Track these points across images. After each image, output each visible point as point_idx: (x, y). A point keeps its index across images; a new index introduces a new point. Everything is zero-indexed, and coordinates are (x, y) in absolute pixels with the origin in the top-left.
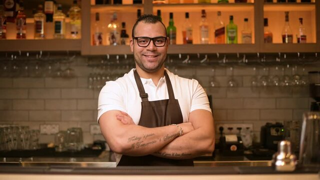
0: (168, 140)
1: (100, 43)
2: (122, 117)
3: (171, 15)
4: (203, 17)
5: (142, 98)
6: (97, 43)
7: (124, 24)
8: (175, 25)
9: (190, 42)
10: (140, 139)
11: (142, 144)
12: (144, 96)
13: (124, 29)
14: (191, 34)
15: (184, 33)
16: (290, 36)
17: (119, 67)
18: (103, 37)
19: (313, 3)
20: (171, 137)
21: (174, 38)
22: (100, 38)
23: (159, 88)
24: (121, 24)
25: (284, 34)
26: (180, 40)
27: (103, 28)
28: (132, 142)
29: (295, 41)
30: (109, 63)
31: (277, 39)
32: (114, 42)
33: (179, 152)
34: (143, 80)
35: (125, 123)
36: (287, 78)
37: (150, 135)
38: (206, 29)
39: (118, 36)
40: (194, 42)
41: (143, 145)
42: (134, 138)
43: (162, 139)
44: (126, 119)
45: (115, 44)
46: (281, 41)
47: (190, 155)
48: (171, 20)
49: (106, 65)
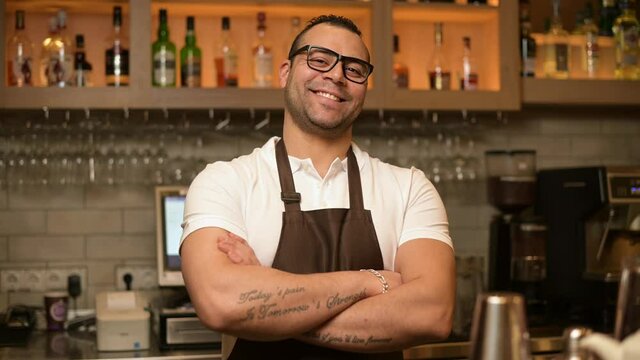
0: (336, 307)
1: (27, 81)
2: (231, 247)
3: (190, 22)
4: (262, 27)
5: (287, 203)
6: (20, 82)
7: (80, 40)
8: (200, 44)
9: (233, 83)
10: (268, 297)
11: (272, 309)
12: (291, 198)
13: (79, 50)
14: (235, 66)
15: (219, 63)
16: (446, 75)
17: (69, 137)
18: (32, 66)
19: (493, 8)
20: (345, 300)
21: (198, 73)
22: (26, 68)
23: (330, 182)
24: (74, 38)
25: (432, 70)
26: (209, 79)
27: (33, 45)
28: (248, 305)
29: (455, 85)
30: (47, 128)
31: (418, 81)
32: (58, 81)
33: (363, 335)
34: (294, 162)
35: (237, 260)
36: (437, 164)
37: (294, 291)
38: (268, 56)
39: (68, 66)
40: (242, 84)
41: (275, 313)
42: (253, 295)
43: (323, 304)
44: (238, 252)
45: (62, 84)
46: (426, 85)
47: (387, 340)
48: (190, 33)
49: (40, 133)
